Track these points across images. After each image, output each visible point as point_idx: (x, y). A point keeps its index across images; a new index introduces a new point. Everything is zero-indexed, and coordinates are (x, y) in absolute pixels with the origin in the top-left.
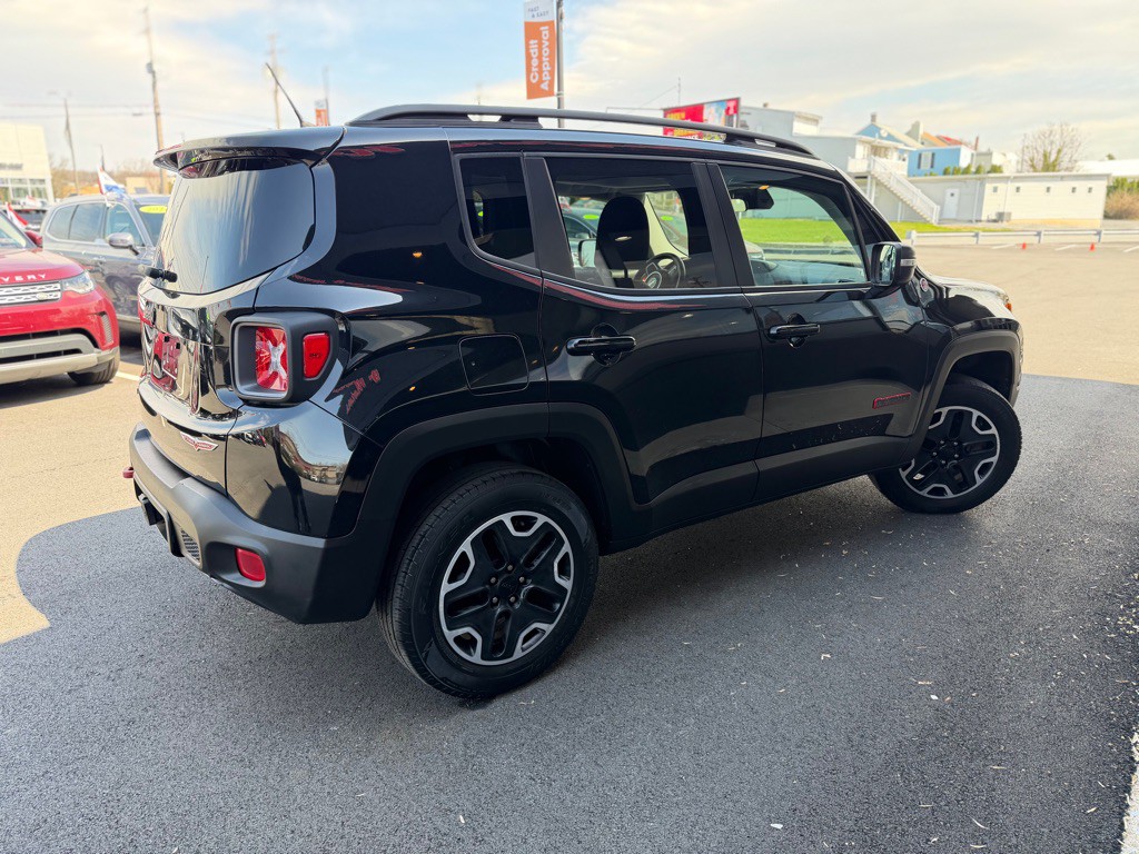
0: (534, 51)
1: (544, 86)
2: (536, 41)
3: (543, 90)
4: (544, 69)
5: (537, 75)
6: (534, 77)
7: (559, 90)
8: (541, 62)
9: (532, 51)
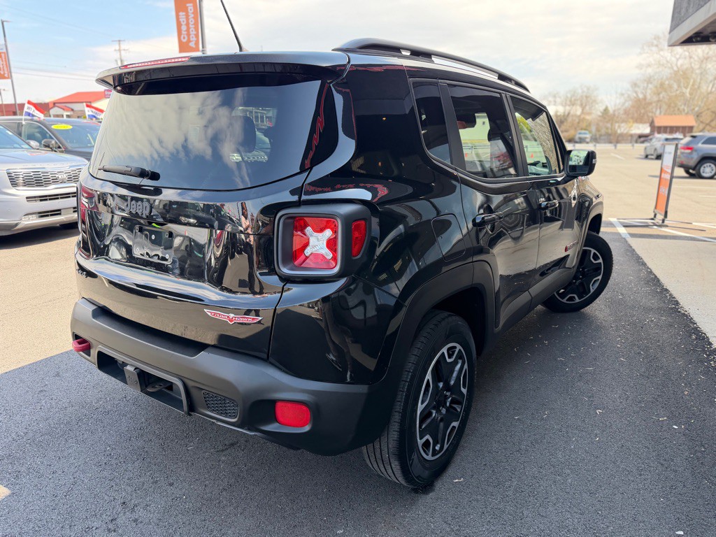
0: (183, 20)
1: (192, 44)
2: (184, 13)
3: (191, 47)
4: (191, 33)
5: (186, 36)
6: (184, 38)
7: (203, 47)
8: (188, 29)
9: (181, 20)
